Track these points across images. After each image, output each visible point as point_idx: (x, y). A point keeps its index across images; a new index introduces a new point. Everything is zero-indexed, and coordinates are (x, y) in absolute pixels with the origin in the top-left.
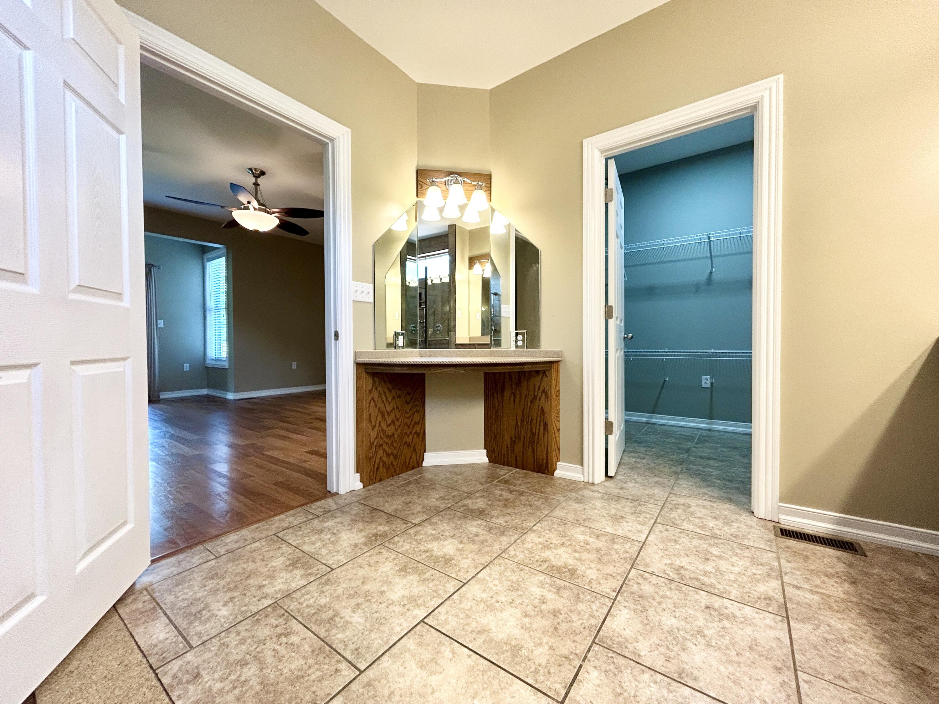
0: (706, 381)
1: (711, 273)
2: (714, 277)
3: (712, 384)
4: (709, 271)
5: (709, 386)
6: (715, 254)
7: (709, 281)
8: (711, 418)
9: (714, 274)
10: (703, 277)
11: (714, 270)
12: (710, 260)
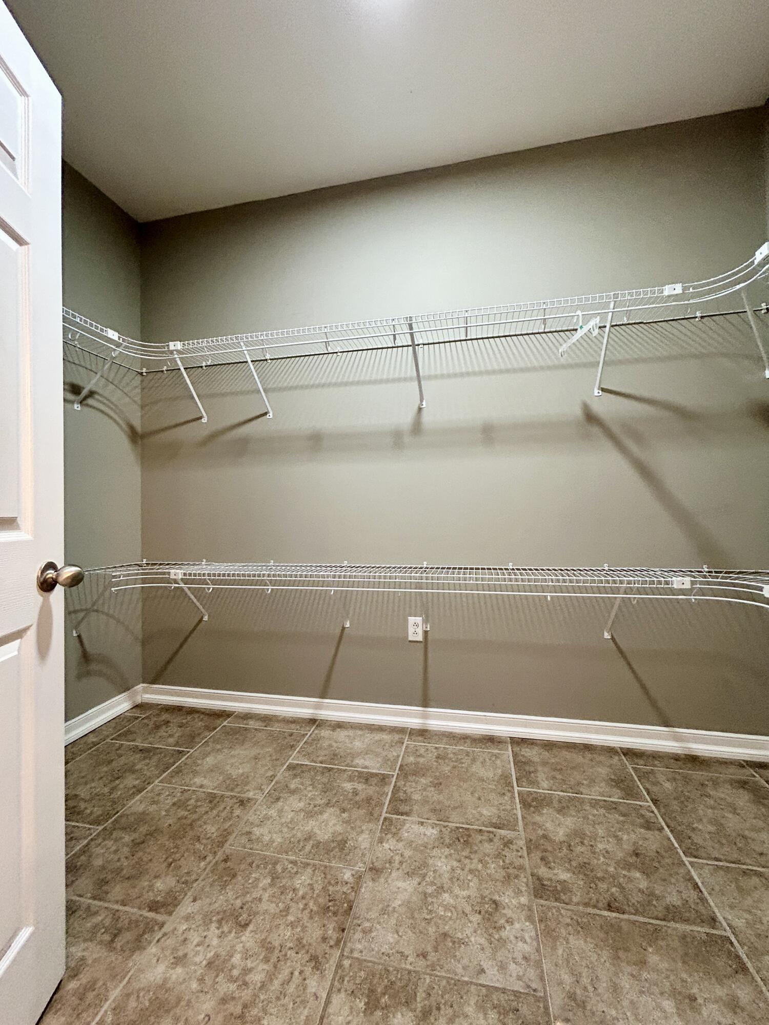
0: (415, 628)
1: (420, 409)
2: (426, 418)
3: (426, 633)
4: (416, 407)
5: (420, 638)
6: (427, 373)
7: (417, 428)
8: (425, 704)
9: (425, 413)
10: (406, 419)
11: (424, 403)
12: (416, 383)
